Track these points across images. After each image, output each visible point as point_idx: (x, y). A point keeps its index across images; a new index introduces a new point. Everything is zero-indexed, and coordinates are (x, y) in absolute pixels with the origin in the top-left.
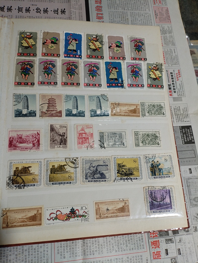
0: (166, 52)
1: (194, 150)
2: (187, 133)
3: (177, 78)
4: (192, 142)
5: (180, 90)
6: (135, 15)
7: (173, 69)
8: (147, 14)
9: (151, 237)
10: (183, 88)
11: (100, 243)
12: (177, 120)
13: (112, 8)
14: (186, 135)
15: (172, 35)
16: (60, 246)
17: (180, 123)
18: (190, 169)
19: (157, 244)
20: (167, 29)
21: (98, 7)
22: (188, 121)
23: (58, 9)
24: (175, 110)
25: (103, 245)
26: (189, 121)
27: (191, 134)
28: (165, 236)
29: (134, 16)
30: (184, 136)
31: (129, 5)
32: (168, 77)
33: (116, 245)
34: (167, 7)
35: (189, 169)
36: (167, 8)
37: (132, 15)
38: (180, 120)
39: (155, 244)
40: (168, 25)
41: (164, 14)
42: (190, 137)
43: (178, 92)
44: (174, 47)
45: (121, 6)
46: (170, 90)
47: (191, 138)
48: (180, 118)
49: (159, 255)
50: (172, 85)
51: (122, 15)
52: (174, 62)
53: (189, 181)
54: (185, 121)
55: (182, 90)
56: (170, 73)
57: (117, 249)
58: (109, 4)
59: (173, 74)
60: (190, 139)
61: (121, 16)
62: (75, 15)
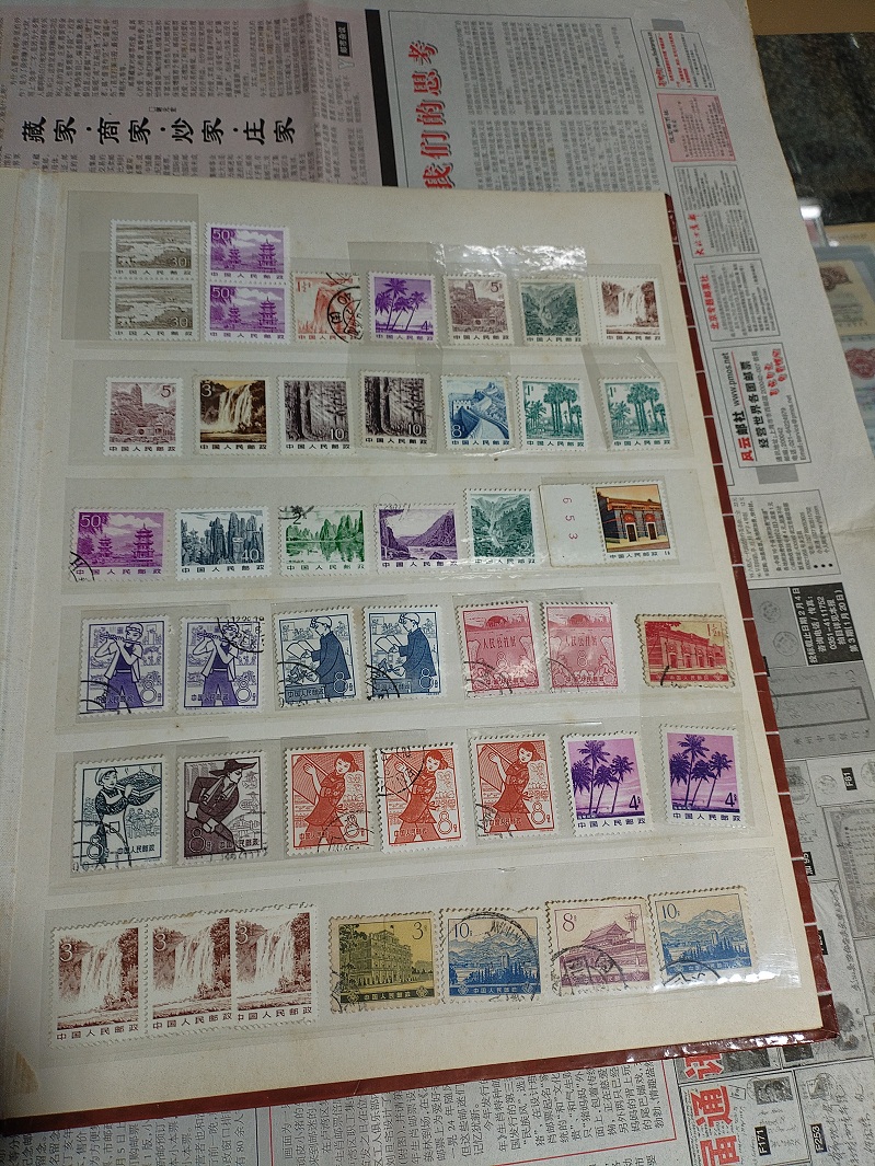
0: (720, 278)
1: (860, 688)
2: (825, 617)
3: (772, 384)
4: (848, 653)
5: (786, 435)
6: (581, 135)
7: (753, 349)
8: (634, 127)
9: (691, 1072)
10: (800, 427)
11: (470, 1107)
12: (780, 560)
13: (486, 107)
14: (822, 623)
15: (743, 207)
16: (293, 1121)
17: (791, 573)
18: (847, 771)
19: (720, 1105)
20: (720, 185)
21: (428, 108)
22: (827, 566)
23: (262, 122)
24: (770, 521)
25: (481, 1113)
26: (831, 565)
27: (842, 621)
28: (752, 1068)
29: (578, 138)
30: (812, 630)
31: (554, 95)
32: (732, 382)
33: (536, 1114)
34: (714, 93)
35: (844, 770)
36: (716, 98)
37: (569, 133)
38: (791, 559)
39: (707, 1107)
40: (722, 168)
41: (705, 122)
42: (839, 633)
43: (779, 443)
44: (751, 256)
45: (522, 99)
46: (741, 436)
47: (845, 636)
48: (794, 551)
49: (731, 1155)
50: (751, 416)
51: (528, 135)
52: (753, 317)
53: (844, 824)
54: (816, 567)
55: (794, 435)
56: (740, 366)
57: (543, 1132)
58: (472, 93)
59: (753, 370)
60: (842, 641)
61: (524, 141)
62: (333, 141)
